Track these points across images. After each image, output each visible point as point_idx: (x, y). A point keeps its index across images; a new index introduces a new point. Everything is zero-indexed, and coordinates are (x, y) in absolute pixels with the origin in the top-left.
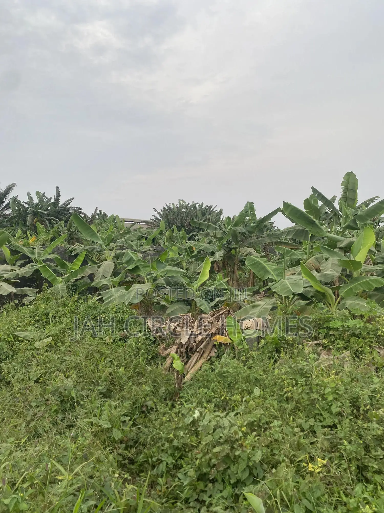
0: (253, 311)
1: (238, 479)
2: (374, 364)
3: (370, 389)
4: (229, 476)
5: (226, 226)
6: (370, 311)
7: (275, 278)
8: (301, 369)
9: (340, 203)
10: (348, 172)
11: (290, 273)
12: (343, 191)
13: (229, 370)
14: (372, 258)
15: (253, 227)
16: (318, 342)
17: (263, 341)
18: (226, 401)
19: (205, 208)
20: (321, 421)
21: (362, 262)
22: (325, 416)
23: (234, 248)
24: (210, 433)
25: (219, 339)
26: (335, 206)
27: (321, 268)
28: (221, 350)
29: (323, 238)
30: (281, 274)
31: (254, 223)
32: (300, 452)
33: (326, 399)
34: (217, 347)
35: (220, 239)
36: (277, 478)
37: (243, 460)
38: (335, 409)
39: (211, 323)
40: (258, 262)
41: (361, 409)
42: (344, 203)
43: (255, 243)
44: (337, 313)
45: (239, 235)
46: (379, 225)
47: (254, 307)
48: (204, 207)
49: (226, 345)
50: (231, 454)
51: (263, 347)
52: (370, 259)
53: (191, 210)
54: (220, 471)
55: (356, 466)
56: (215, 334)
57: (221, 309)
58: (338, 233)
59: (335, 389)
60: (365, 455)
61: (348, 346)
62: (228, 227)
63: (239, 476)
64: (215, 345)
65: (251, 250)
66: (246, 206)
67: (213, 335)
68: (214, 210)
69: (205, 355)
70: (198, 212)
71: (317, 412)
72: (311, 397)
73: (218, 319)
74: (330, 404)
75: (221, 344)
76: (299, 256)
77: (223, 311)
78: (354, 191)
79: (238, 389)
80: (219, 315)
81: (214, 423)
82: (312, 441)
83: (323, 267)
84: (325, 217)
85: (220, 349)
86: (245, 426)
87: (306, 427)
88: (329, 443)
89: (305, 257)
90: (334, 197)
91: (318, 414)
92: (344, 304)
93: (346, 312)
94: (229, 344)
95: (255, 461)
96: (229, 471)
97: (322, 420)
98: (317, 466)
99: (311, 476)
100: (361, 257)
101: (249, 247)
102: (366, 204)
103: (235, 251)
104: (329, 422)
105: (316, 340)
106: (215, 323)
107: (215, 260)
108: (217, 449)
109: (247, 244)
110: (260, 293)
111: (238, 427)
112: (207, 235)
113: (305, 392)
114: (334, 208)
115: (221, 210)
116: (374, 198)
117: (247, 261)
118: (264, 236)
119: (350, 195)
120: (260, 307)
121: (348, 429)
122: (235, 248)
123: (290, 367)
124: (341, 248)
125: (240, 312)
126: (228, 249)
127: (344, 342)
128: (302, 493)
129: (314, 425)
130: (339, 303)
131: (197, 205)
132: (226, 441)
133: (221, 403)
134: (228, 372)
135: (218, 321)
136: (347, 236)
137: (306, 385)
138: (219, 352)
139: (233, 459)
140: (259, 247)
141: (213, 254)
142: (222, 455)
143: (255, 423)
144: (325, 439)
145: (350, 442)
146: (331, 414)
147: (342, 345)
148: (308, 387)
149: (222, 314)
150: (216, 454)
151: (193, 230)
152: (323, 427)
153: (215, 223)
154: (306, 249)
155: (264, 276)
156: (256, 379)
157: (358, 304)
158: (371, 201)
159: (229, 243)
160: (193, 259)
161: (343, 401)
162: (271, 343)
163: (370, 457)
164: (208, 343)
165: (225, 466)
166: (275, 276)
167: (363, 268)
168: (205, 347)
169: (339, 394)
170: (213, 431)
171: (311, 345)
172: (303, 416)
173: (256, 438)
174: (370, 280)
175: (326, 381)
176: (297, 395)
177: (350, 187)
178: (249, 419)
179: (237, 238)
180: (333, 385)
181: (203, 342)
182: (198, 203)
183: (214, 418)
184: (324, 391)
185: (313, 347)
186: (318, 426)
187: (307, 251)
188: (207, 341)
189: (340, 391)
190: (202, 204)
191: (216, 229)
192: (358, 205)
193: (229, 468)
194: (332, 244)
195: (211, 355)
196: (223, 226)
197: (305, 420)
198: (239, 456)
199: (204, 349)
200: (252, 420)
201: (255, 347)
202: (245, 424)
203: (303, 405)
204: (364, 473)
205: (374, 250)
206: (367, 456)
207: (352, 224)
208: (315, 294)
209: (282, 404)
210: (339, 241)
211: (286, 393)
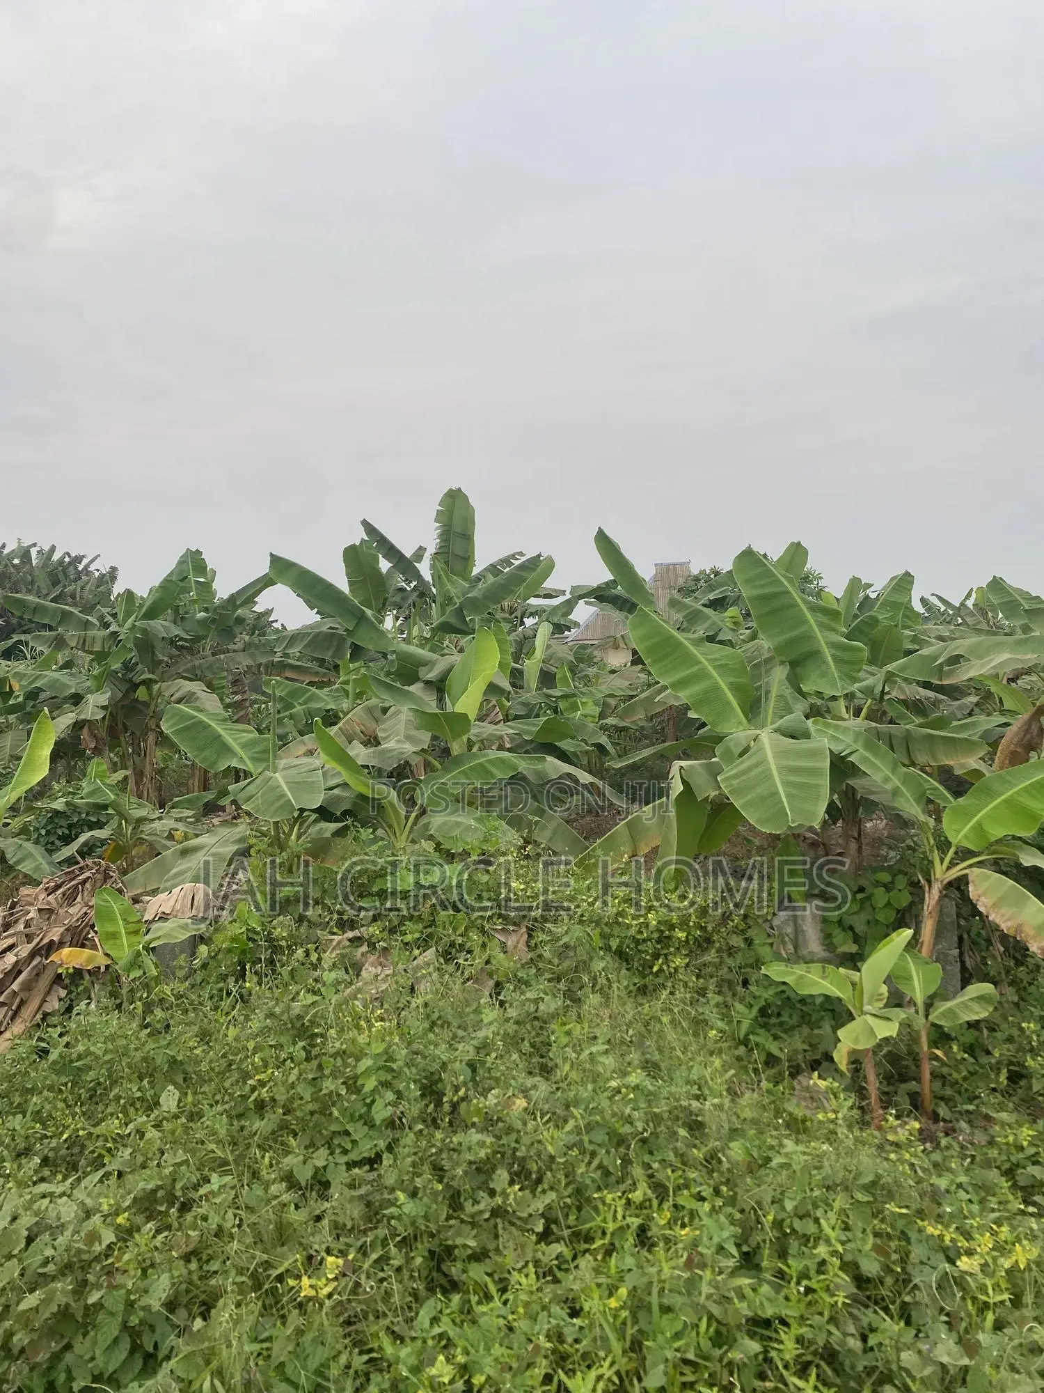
0: (182, 865)
1: (96, 1373)
2: (491, 975)
3: (475, 1042)
4: (69, 1370)
5: (120, 616)
6: (486, 841)
7: (250, 766)
8: (299, 1017)
9: (433, 567)
10: (451, 490)
11: (302, 749)
12: (440, 536)
13: (92, 1049)
14: (502, 706)
15: (202, 622)
16: (356, 933)
17: (203, 950)
18: (75, 1143)
19: (61, 561)
20: (345, 1152)
21: (472, 716)
22: (356, 1137)
23: (144, 682)
24: (15, 1252)
25: (69, 957)
26: (422, 573)
27: (380, 735)
28: (81, 988)
29: (385, 655)
30: (265, 756)
31: (206, 610)
32: (285, 1248)
33: (358, 1091)
34: (67, 981)
35: (101, 657)
36: (206, 1344)
37: (112, 1314)
38: (381, 1112)
39: (47, 913)
40: (201, 722)
41: (445, 1099)
42: (444, 566)
43: (210, 667)
44: (408, 851)
45: (159, 645)
46: (522, 623)
47: (185, 853)
48: (56, 557)
49: (94, 973)
50: (73, 1305)
51: (204, 966)
52: (497, 709)
53: (14, 566)
54: (39, 1364)
55: (426, 1254)
56: (61, 944)
57: (82, 868)
58: (424, 642)
59: (385, 1058)
60: (449, 1218)
61: (430, 936)
62: (125, 621)
63: (97, 1366)
64: (59, 977)
65: (196, 687)
66: (182, 562)
67: (51, 947)
68: (92, 568)
69: (27, 1012)
70: (37, 573)
71: (334, 1127)
72: (321, 1090)
73: (70, 898)
74: (368, 1101)
75: (78, 973)
76: (328, 703)
77: (88, 874)
78: (467, 538)
79: (118, 1098)
80: (76, 887)
81: (27, 1220)
82: (317, 1212)
83: (384, 730)
84: (397, 599)
85: (77, 986)
86: (129, 1208)
87: (305, 1175)
88: (363, 1206)
89: (345, 705)
90: (420, 551)
91: (339, 1133)
92: (427, 826)
93: (428, 846)
94: (103, 969)
95: (147, 1309)
96: (69, 1358)
97: (349, 1146)
98: (324, 1280)
99: (300, 1314)
100: (468, 702)
101: (191, 680)
102: (493, 569)
103: (149, 689)
104: (365, 1149)
105: (352, 928)
106: (62, 911)
107: (82, 717)
108: (31, 1301)
109: (185, 671)
110: (223, 809)
111: (105, 1217)
112: (60, 643)
113: (305, 1079)
114: (419, 577)
115: (114, 570)
116: (513, 556)
117: (167, 721)
118: (236, 647)
119: (457, 547)
120: (203, 852)
121: (409, 1160)
122: (148, 683)
123: (271, 1015)
124: (428, 683)
125: (146, 872)
126: (125, 687)
127: (421, 926)
128: (277, 1367)
129: (325, 1167)
130: (415, 823)
131: (34, 552)
132: (67, 1268)
133: (64, 1152)
134: (91, 1053)
135: (70, 905)
136: (446, 651)
137: (308, 1059)
138: (73, 996)
139: (80, 1320)
140: (224, 678)
141: (77, 699)
142: (47, 1315)
143: (160, 1194)
144: (352, 1200)
145: (414, 1194)
146: (372, 1126)
147: (417, 935)
148: (314, 1063)
149: (85, 881)
150: (26, 1319)
151: (20, 625)
152: (350, 1165)
153: (88, 609)
154: (346, 683)
155: (214, 763)
156: (173, 1062)
157: (458, 824)
158: (507, 561)
159: (128, 667)
160: (12, 718)
161: (402, 1086)
162: (229, 951)
163: (462, 1221)
164: (37, 975)
165: (54, 1346)
166: (248, 762)
167: (473, 731)
168: (28, 987)
169: (393, 1070)
170: (23, 1245)
171: (339, 942)
172: (299, 1146)
173: (160, 1237)
174: (489, 761)
175: (362, 1039)
176: (283, 1090)
177: (457, 528)
178: (141, 1185)
179: (153, 653)
180: (378, 1048)
181: (20, 972)
182: (35, 545)
183: (28, 1206)
184: (355, 1067)
185: (344, 948)
186: (336, 1164)
187: (349, 688)
188: (34, 968)
189: (394, 1061)
190: (53, 549)
191: (86, 625)
192: (475, 571)
193: (68, 1347)
194: (408, 671)
195: (48, 1008)
196: (109, 618)
197: (301, 1157)
198: (99, 1305)
199: (22, 995)
200: (151, 1186)
201: (181, 967)
202: (127, 1203)
203: (299, 1114)
204: (444, 1268)
205: (505, 684)
206: (452, 1222)
207: (453, 621)
208: (354, 804)
209: (243, 1122)
210: (425, 663)
211: (253, 1089)
